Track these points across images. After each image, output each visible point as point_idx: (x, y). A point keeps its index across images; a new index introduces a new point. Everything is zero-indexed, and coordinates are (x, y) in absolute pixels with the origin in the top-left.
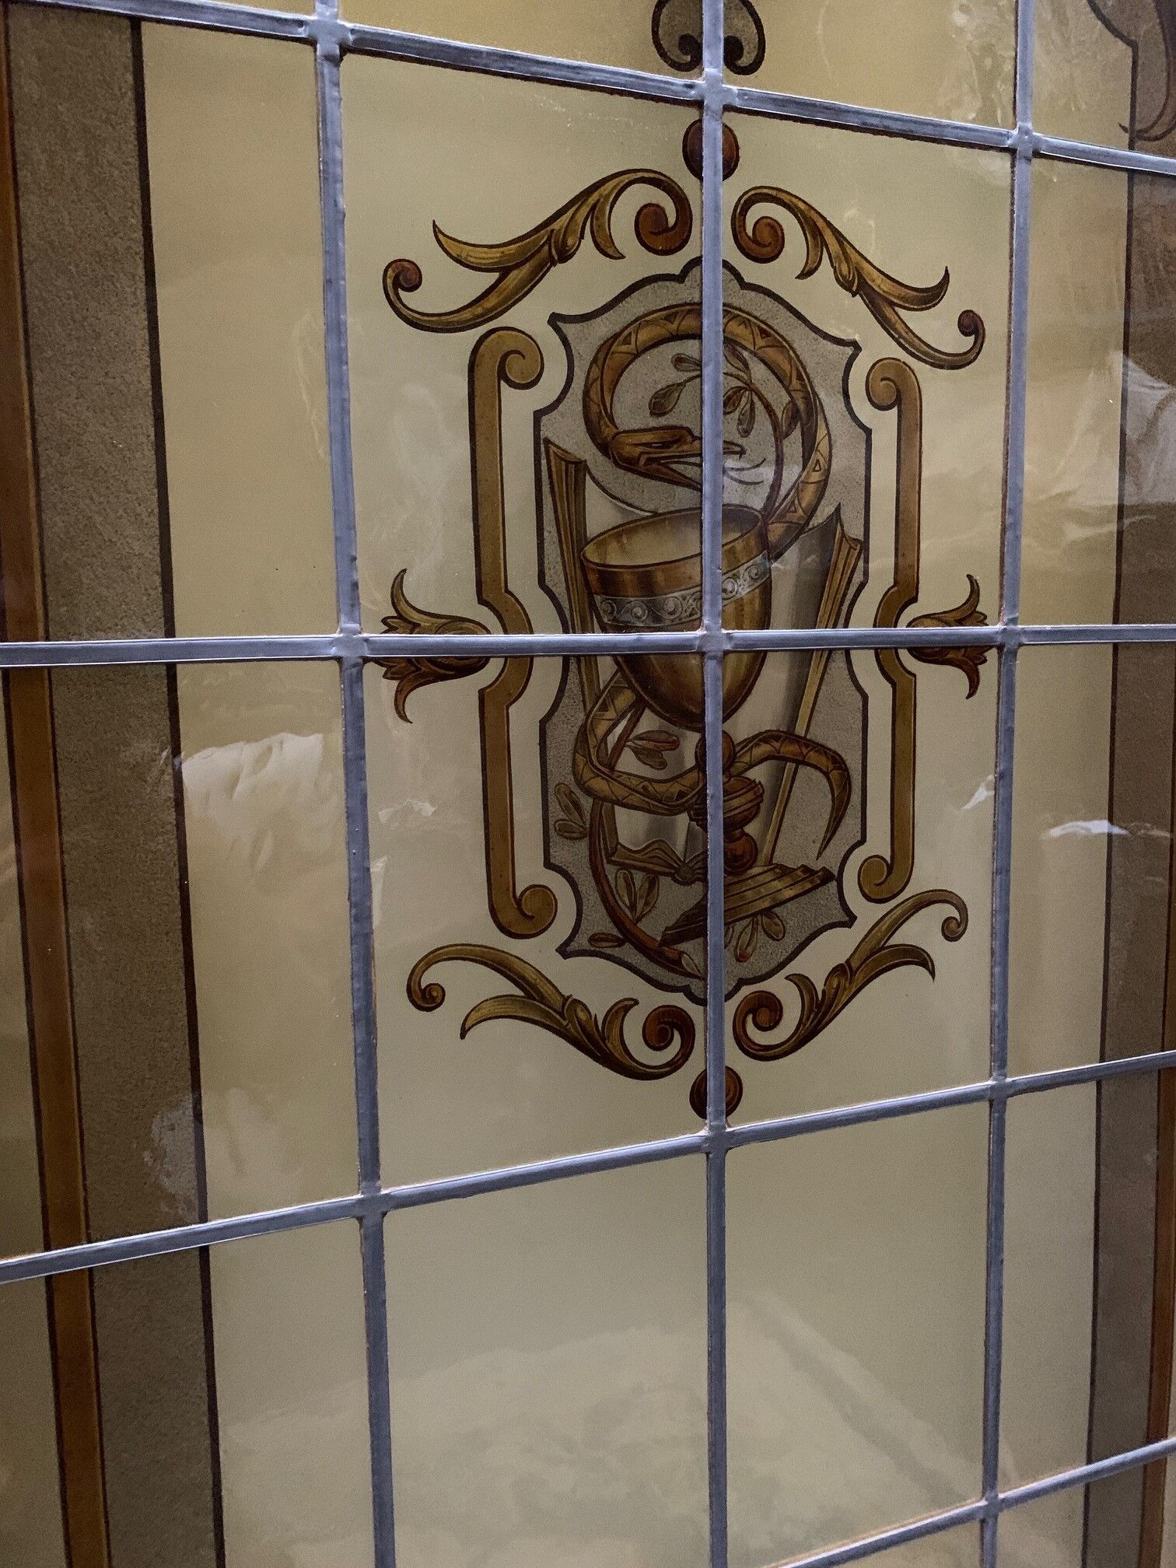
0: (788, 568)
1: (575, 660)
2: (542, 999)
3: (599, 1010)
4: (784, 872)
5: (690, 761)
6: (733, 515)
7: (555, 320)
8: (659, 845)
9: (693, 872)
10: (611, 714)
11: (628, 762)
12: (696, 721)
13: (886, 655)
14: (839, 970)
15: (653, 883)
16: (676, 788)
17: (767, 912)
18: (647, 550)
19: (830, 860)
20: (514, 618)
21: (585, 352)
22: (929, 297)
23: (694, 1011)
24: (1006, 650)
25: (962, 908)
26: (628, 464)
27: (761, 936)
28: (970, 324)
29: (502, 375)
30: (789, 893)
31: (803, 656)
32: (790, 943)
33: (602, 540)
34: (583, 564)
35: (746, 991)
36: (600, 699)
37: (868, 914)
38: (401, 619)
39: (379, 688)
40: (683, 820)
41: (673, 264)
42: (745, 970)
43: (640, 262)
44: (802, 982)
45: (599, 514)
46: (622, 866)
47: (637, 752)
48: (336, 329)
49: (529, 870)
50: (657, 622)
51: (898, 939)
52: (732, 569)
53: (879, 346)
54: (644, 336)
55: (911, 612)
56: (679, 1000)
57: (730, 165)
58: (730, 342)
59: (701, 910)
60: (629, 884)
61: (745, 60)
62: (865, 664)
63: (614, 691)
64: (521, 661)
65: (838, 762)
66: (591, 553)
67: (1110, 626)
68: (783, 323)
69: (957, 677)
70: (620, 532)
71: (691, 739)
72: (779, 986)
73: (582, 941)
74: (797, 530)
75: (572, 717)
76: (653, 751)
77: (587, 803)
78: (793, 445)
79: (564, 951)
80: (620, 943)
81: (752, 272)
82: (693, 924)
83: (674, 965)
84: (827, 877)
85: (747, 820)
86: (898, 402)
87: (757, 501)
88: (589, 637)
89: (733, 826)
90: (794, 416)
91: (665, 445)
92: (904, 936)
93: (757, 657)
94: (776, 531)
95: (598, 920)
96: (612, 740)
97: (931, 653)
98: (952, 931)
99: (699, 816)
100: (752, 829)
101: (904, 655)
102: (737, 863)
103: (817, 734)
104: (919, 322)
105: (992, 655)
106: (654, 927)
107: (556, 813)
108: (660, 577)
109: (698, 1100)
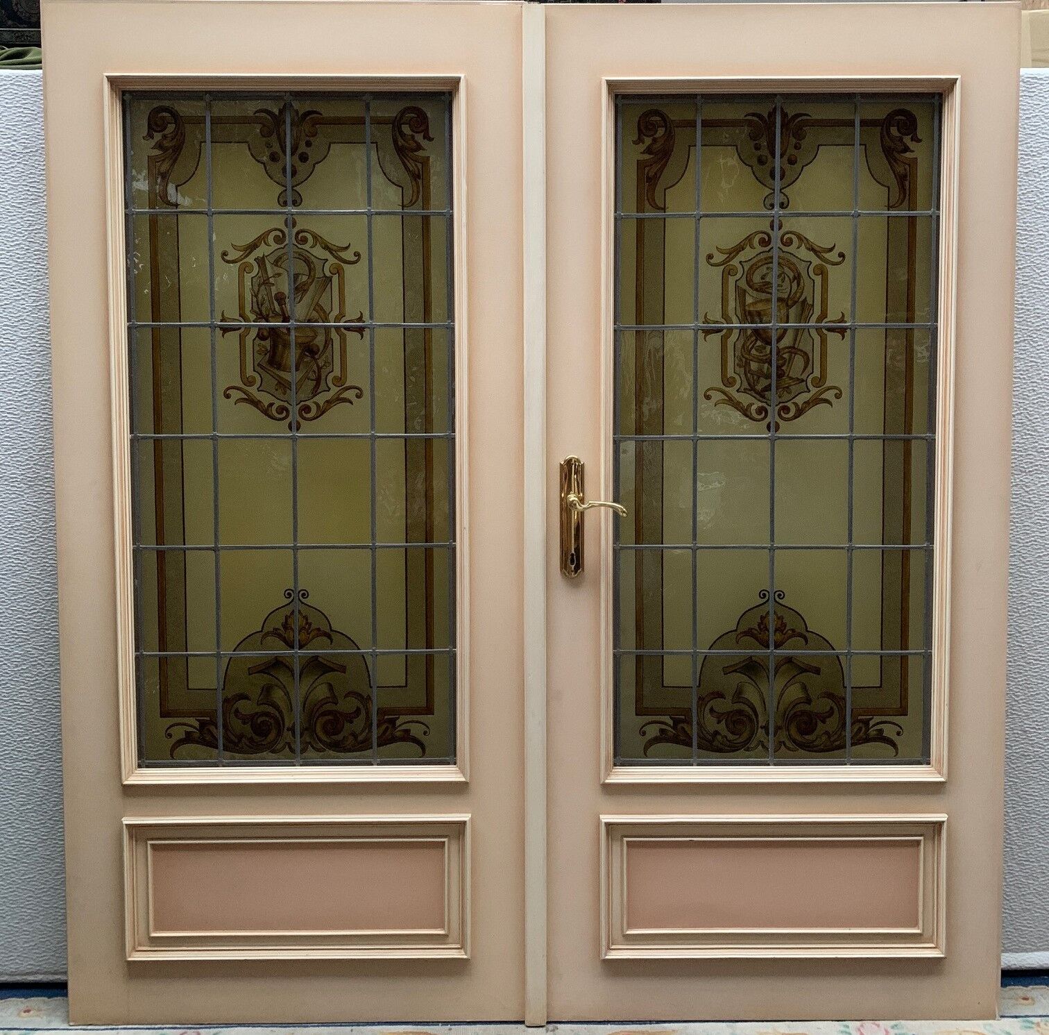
0: (793, 312)
1: (741, 329)
2: (732, 400)
3: (745, 405)
4: (791, 378)
5: (768, 352)
6: (780, 300)
7: (740, 262)
8: (761, 370)
9: (768, 376)
10: (750, 341)
11: (753, 352)
12: (770, 343)
13: (818, 330)
14: (807, 403)
15: (759, 377)
16: (765, 358)
17: (788, 387)
18: (760, 307)
19: (804, 377)
20: (728, 320)
21: (746, 269)
22: (831, 250)
23: (768, 408)
24: (853, 329)
25: (840, 391)
26: (756, 290)
27: (785, 392)
28: (842, 255)
29: (729, 274)
30: (793, 384)
31: (797, 330)
32: (793, 395)
33: (749, 305)
34: (745, 310)
35: (781, 405)
36: (748, 338)
37: (814, 390)
38: (706, 321)
39: (701, 335)
40: (766, 365)
41: (767, 249)
42: (780, 400)
43: (759, 249)
44: (795, 404)
45: (749, 300)
46: (752, 374)
47: (756, 350)
48: (697, 268)
49: (730, 373)
50: (761, 322)
51: (822, 396)
52: (779, 310)
53: (816, 261)
54: (760, 264)
55: (826, 320)
56: (764, 405)
57: (780, 228)
58: (779, 263)
59: (770, 385)
60: (753, 378)
61: (785, 206)
62: (814, 333)
63: (751, 336)
64: (730, 330)
65: (806, 354)
66: (747, 308)
67: (884, 324)
68: (794, 260)
69: (838, 336)
70: (752, 304)
71: (768, 348)
72: (789, 404)
73: (742, 389)
74: (795, 302)
75: (742, 341)
76: (759, 349)
77: (744, 360)
78: (795, 284)
79: (738, 391)
80: (750, 390)
81: (785, 249)
82: (768, 388)
83: (763, 397)
84: (803, 381)
85: (782, 366)
86: (822, 274)
87: (786, 296)
88: (746, 325)
89: (778, 367)
90: (795, 278)
91: (764, 285)
92: (823, 396)
93: (785, 330)
94: (790, 302)
95: (746, 385)
96: (750, 347)
97: (830, 330)
98: (838, 396)
99: (770, 364)
100: (784, 368)
101: (824, 330)
102: (779, 376)
103: (800, 348)
104: (827, 256)
105: (848, 331)
106: (759, 387)
107: (737, 361)
108: (762, 313)
109: (769, 427)
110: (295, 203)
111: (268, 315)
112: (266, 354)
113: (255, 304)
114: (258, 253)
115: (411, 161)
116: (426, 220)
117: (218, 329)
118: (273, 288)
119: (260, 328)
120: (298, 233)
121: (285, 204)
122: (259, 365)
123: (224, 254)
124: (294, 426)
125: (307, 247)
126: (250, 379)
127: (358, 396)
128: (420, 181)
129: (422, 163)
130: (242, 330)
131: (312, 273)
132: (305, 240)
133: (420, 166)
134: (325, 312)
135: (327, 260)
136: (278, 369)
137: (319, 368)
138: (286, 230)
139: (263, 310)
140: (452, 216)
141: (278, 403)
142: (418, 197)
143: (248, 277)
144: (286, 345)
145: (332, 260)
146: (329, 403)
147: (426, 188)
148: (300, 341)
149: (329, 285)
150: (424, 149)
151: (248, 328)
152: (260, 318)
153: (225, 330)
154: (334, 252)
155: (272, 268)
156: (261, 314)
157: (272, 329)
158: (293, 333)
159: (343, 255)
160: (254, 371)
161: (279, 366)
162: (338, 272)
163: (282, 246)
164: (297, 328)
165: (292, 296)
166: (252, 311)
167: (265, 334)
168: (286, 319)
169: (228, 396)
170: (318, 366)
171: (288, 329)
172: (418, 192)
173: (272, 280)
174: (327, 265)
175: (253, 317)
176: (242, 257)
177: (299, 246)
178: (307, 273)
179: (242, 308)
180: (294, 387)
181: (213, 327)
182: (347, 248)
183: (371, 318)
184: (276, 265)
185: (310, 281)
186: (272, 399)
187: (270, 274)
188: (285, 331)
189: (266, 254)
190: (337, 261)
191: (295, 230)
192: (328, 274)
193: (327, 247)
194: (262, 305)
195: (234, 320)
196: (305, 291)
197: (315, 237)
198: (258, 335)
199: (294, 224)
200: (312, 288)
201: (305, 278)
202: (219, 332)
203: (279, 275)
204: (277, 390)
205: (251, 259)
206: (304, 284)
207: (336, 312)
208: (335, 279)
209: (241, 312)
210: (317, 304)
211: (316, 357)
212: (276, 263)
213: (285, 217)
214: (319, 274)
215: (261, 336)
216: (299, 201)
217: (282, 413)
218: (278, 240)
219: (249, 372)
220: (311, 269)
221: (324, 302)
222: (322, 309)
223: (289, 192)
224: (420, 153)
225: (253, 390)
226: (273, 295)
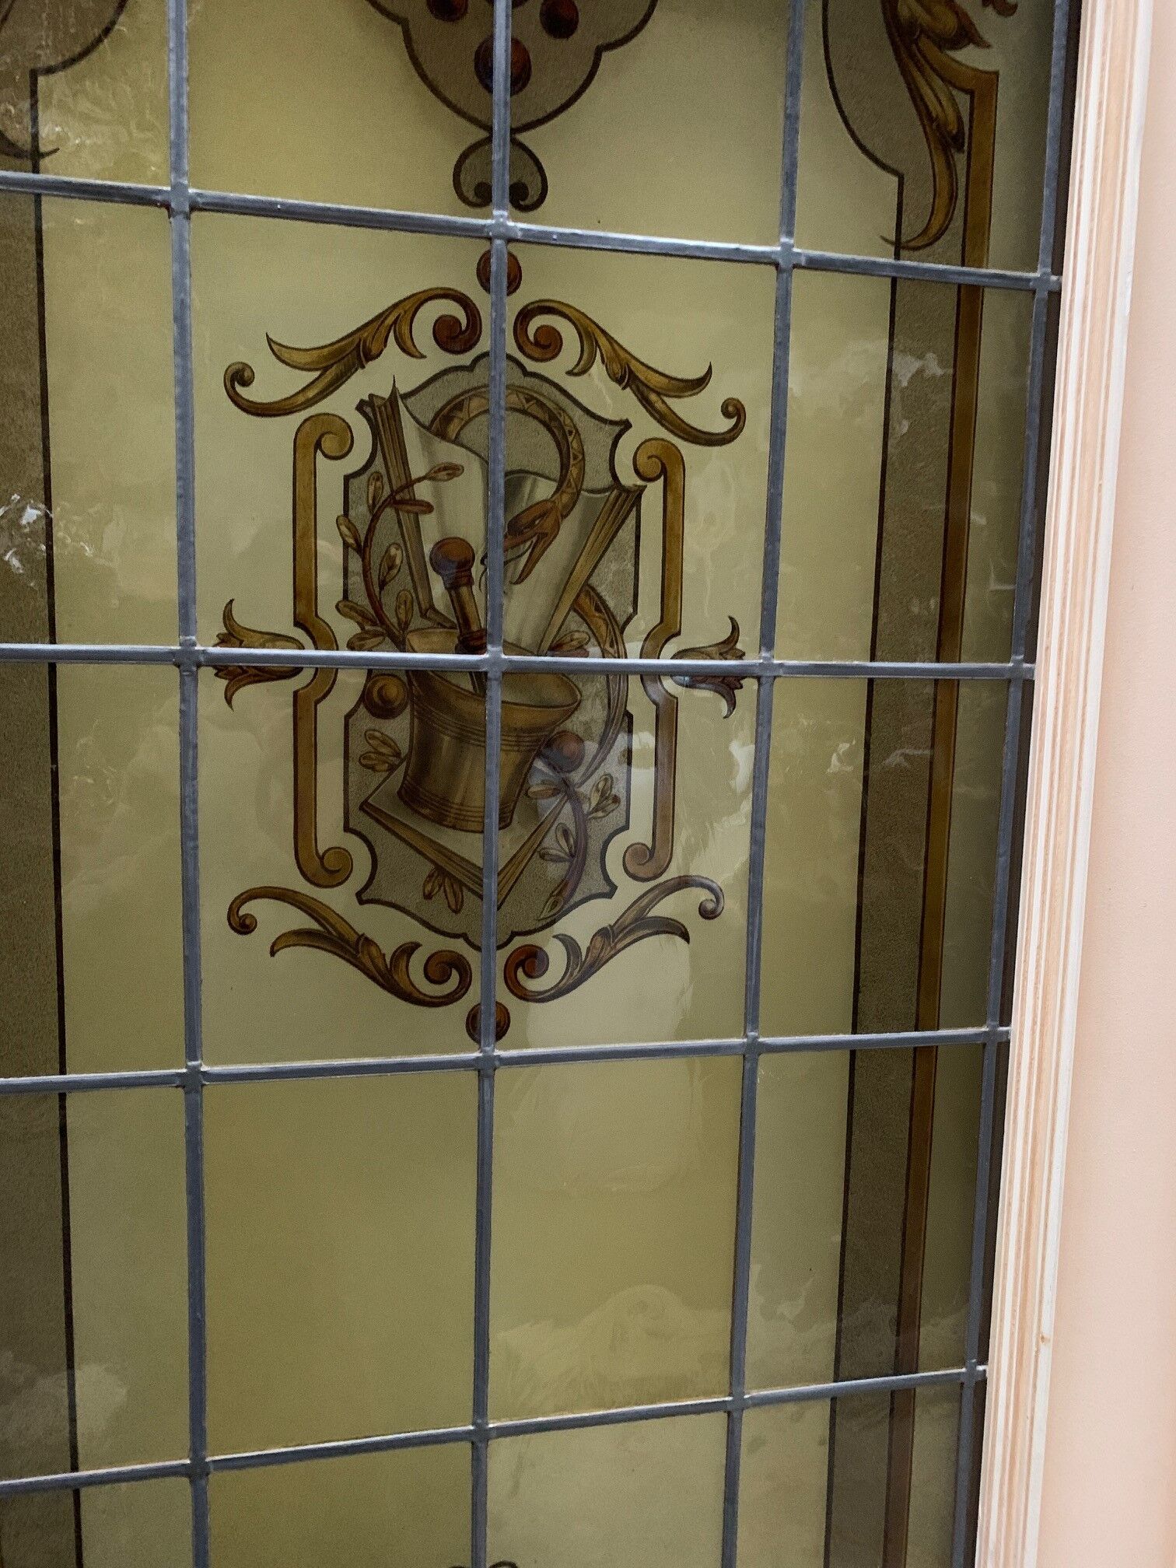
110: (524, 199)
111: (404, 626)
112: (392, 769)
113: (356, 581)
114: (372, 381)
115: (938, 83)
116: (969, 297)
117: (207, 673)
118: (428, 522)
119: (375, 673)
120: (525, 315)
121: (482, 198)
122: (365, 807)
123: (238, 377)
124: (488, 1023)
125: (555, 369)
126: (331, 862)
127: (707, 914)
128: (960, 160)
129: (971, 93)
130: (306, 676)
131: (574, 471)
132: (549, 345)
133: (963, 100)
134: (610, 616)
135: (626, 425)
136: (440, 820)
137: (582, 820)
138: (481, 300)
139: (389, 603)
140: (1055, 296)
141: (432, 943)
142: (949, 217)
143: (330, 475)
144: (470, 734)
145: (645, 427)
146: (612, 938)
147: (981, 181)
148: (522, 718)
149: (633, 513)
150: (980, 43)
151: (326, 675)
152: (376, 635)
153: (237, 674)
154: (653, 397)
155: (427, 447)
156: (379, 618)
157: (419, 676)
158: (496, 694)
159: (685, 408)
160: (347, 829)
161: (443, 813)
162: (664, 471)
163: (466, 359)
164: (514, 675)
165: (498, 556)
166: (346, 606)
167: (394, 691)
168: (472, 643)
169: (243, 926)
170: (577, 810)
171: (479, 677)
172: (953, 197)
173: (423, 491)
174: (627, 446)
175: (346, 628)
176: (311, 394)
177: (531, 366)
178: (556, 473)
179: (304, 593)
180: (491, 885)
181: (186, 663)
182: (700, 383)
183: (767, 641)
184: (442, 435)
185: (565, 498)
186: (413, 931)
187: (418, 466)
188: (467, 685)
189: (403, 389)
190: (663, 433)
191: (514, 304)
192: (629, 479)
193: (626, 374)
194: (383, 584)
195: (275, 639)
196: (545, 539)
197: (590, 334)
198: (365, 698)
199: (514, 281)
200: (569, 530)
201: (544, 490)
202: (211, 686)
203: (453, 471)
204: (428, 897)
205: (343, 403)
206: (544, 510)
207: (647, 617)
208: (653, 493)
209: (301, 609)
210: (588, 589)
211: (576, 776)
212: (440, 426)
213: (484, 246)
214: (596, 476)
215: (375, 703)
216: (533, 193)
217: (443, 979)
218: (450, 336)
219: (329, 831)
220: (569, 454)
221: (608, 580)
222: (601, 606)
223: (499, 152)
224: (968, 56)
225: (339, 899)
226: (427, 548)
